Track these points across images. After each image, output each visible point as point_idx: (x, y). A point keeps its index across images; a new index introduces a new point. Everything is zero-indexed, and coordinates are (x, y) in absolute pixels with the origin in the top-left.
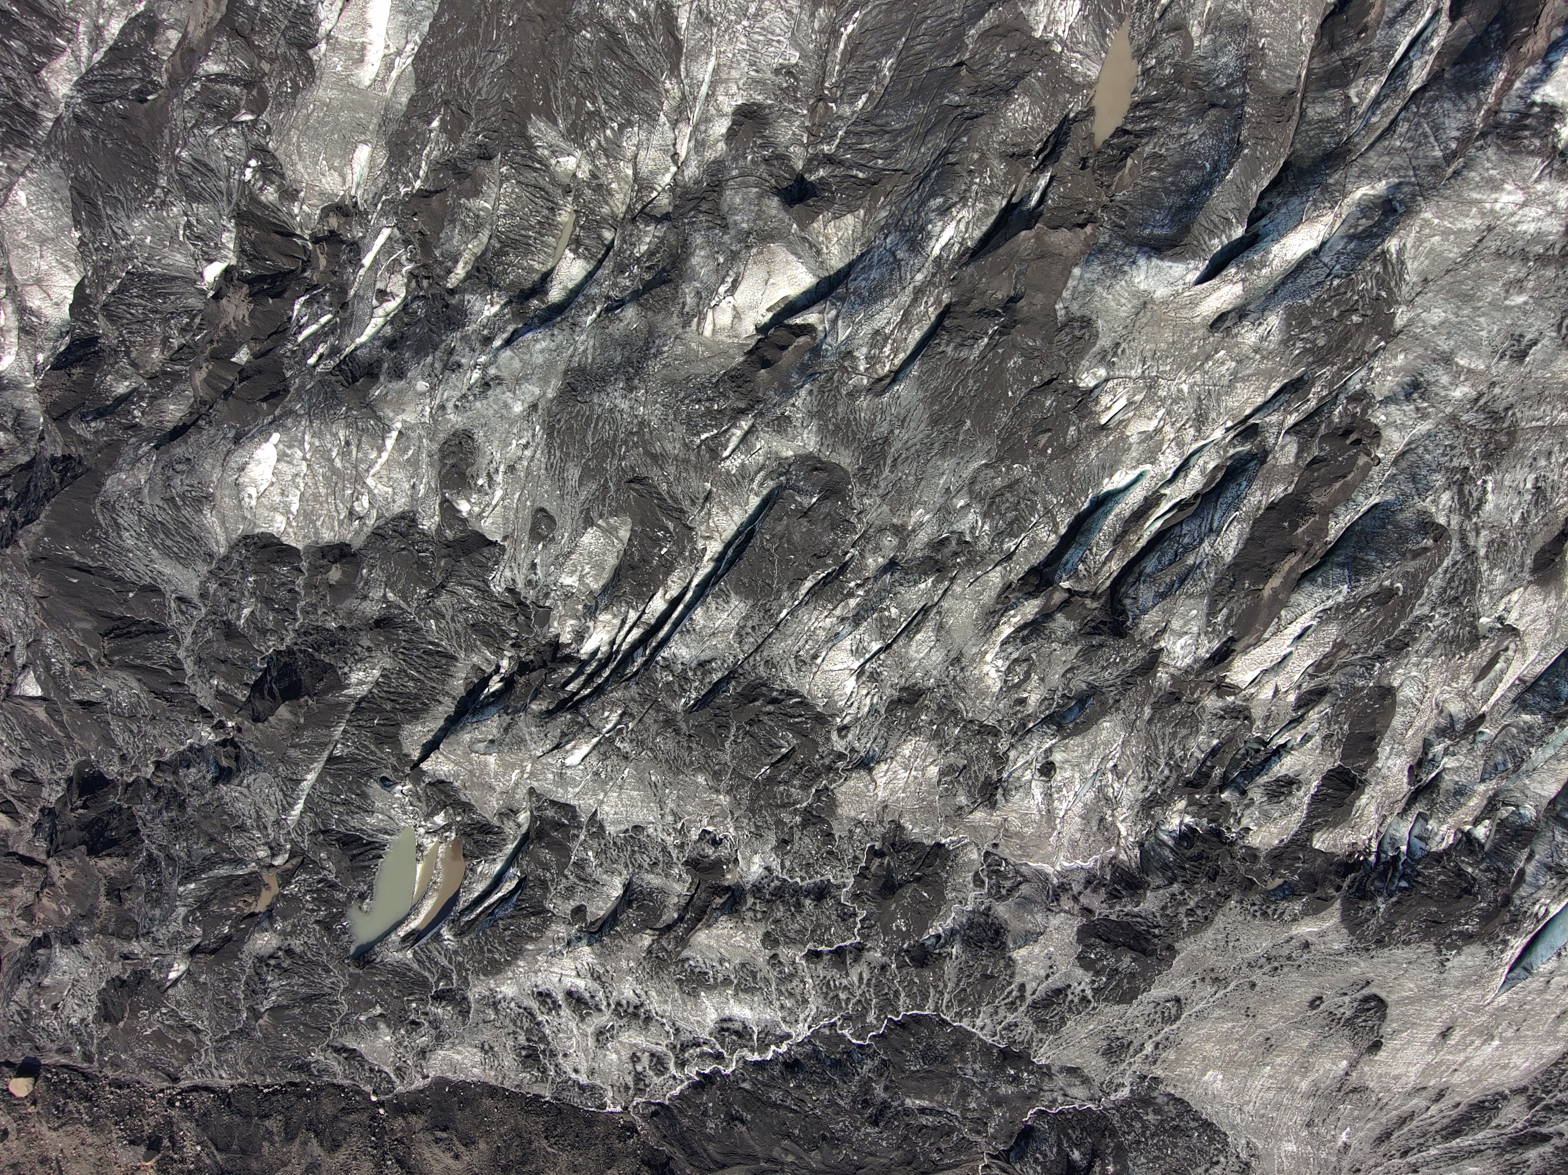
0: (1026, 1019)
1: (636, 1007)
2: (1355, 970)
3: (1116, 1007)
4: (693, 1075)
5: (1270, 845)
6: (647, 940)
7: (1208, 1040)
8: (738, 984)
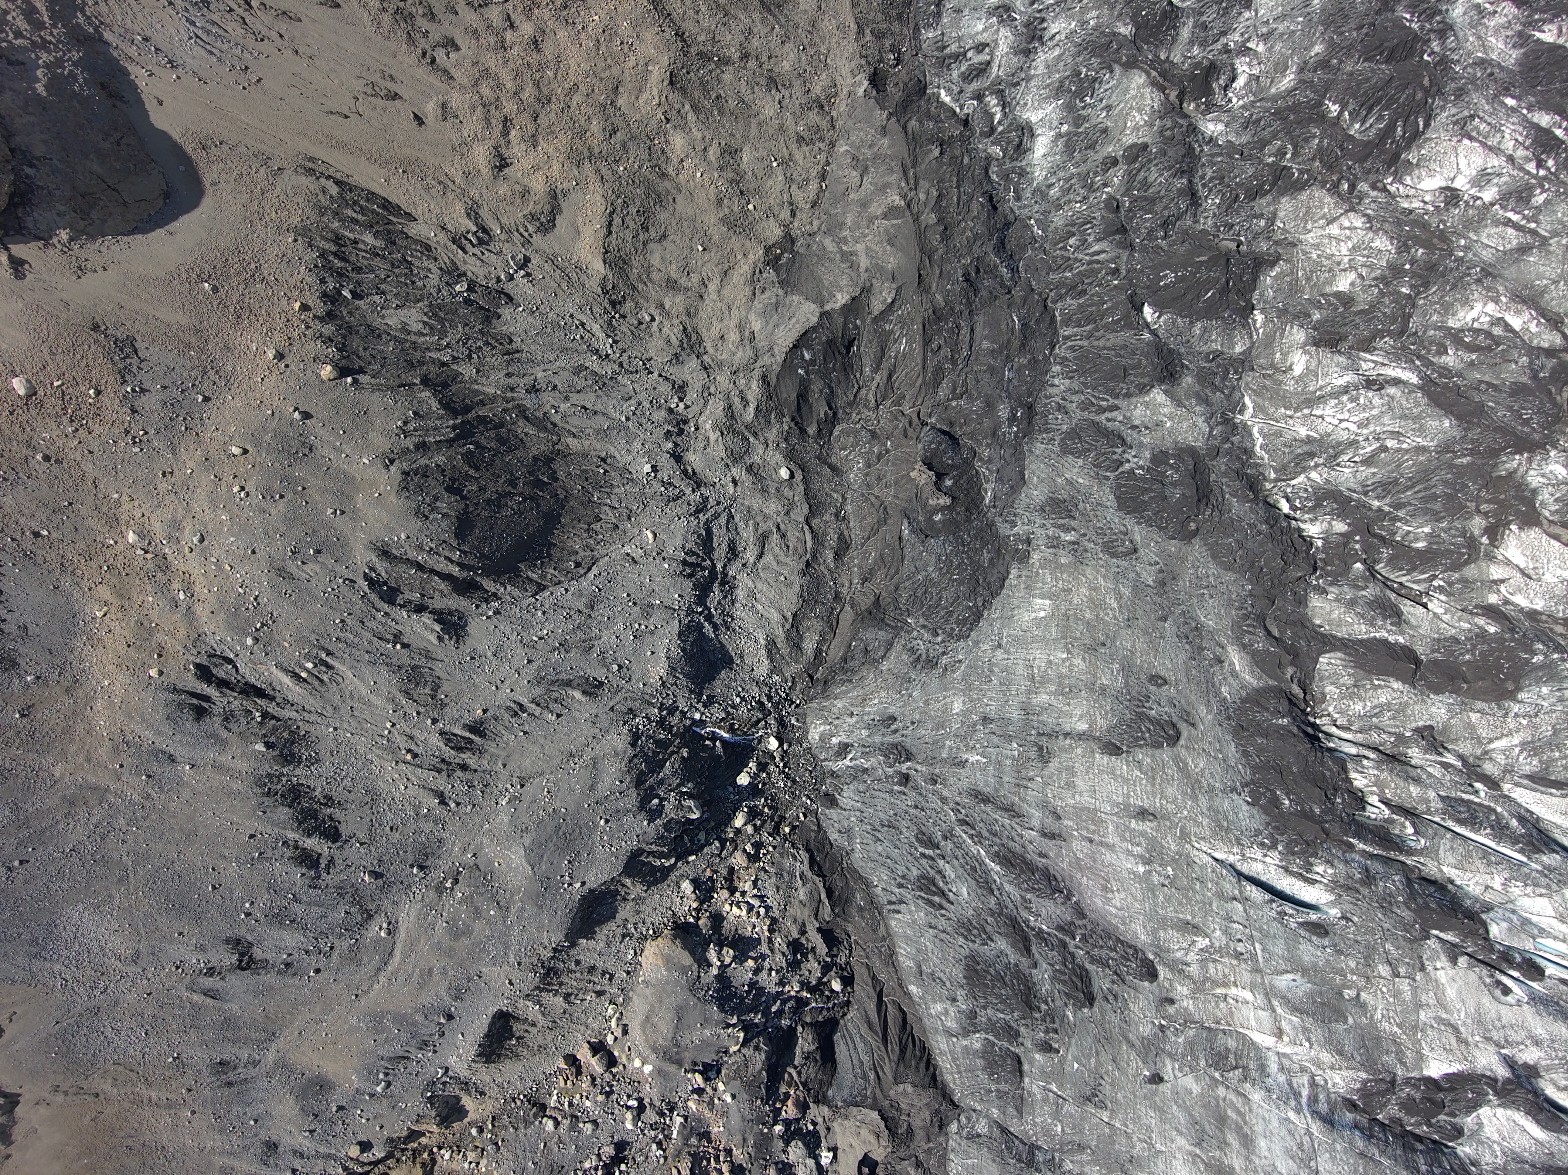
0: (1074, 421)
1: (1041, 37)
2: (1203, 710)
3: (1111, 497)
4: (966, 111)
5: (1314, 616)
6: (1125, 30)
7: (1090, 589)
8: (1077, 134)
